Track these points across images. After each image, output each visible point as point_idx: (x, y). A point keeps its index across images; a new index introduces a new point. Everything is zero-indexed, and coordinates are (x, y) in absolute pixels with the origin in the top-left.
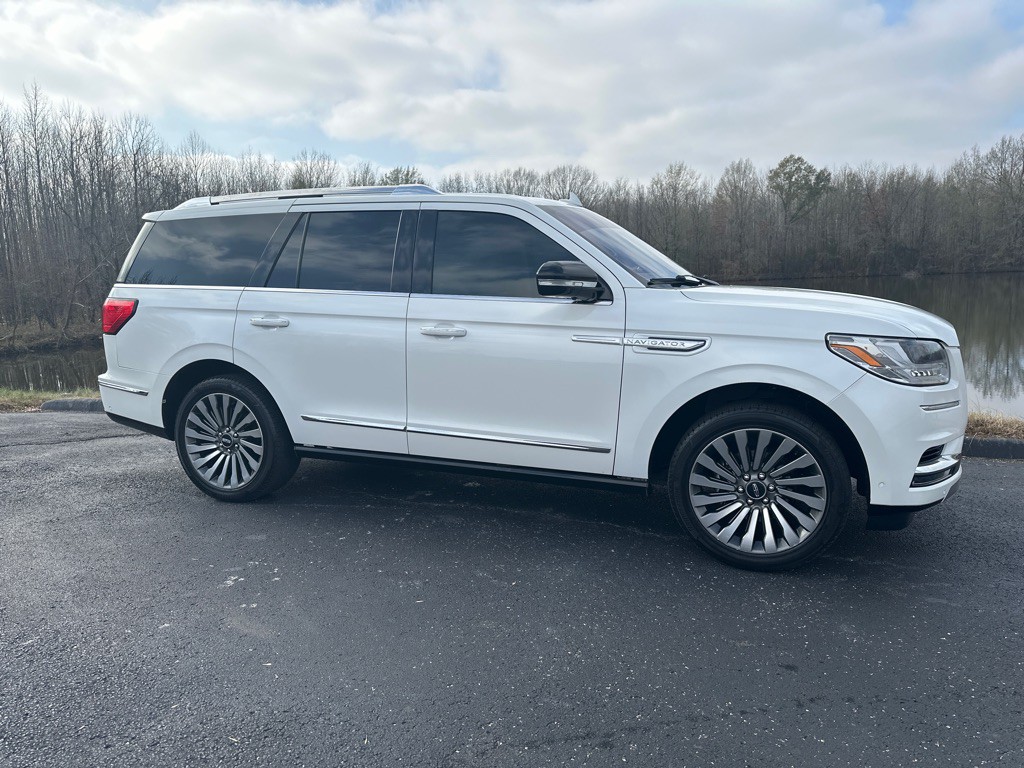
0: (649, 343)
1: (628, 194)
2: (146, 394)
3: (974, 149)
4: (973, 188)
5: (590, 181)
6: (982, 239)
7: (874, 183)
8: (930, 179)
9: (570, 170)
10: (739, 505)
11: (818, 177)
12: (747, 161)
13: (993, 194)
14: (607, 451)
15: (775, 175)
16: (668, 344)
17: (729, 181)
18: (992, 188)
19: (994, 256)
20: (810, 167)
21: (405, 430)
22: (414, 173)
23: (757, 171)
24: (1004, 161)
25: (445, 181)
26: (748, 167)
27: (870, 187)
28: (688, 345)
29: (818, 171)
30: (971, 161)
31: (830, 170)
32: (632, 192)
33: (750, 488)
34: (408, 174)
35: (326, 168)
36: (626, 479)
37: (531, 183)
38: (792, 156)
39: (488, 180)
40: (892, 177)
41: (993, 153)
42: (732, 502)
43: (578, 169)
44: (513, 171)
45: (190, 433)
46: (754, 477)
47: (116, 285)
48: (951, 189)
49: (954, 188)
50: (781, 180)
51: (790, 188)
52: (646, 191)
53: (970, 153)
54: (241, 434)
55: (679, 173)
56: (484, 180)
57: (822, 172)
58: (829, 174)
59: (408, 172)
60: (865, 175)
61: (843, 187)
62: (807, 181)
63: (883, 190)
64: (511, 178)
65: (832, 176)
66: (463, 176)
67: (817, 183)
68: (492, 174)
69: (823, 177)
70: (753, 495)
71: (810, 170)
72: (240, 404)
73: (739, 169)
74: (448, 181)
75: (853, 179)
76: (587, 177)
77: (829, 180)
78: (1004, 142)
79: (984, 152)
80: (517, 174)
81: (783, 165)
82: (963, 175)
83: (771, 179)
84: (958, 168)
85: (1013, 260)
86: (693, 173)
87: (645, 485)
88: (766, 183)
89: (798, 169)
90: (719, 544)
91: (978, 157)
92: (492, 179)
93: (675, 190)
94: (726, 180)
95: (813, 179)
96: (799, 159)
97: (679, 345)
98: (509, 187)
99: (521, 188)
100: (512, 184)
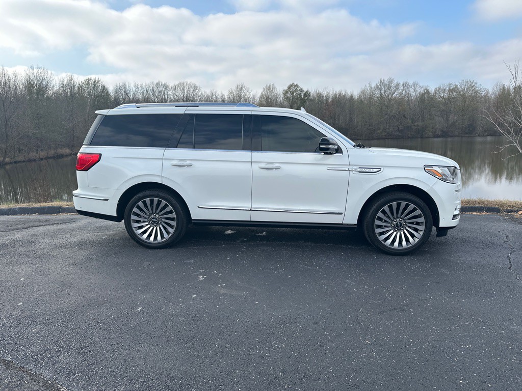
0: (360, 170)
1: (217, 98)
2: (107, 200)
3: (369, 84)
4: (370, 101)
5: (197, 90)
6: (373, 124)
7: (328, 98)
8: (352, 97)
9: (187, 84)
10: (392, 231)
11: (305, 94)
12: (273, 84)
13: (377, 104)
14: (341, 214)
15: (286, 93)
16: (367, 170)
17: (265, 94)
18: (376, 101)
19: (379, 132)
20: (302, 89)
21: (251, 210)
22: (98, 81)
23: (278, 90)
24: (381, 90)
25: (117, 86)
26: (274, 88)
27: (327, 99)
28: (375, 170)
30: (369, 89)
31: (310, 91)
32: (219, 97)
33: (397, 224)
34: (95, 82)
35: (45, 77)
36: (348, 224)
37: (166, 89)
38: (293, 84)
39: (141, 86)
40: (335, 95)
41: (377, 86)
42: (390, 230)
43: (191, 84)
44: (155, 82)
45: (133, 217)
46: (398, 220)
47: (83, 146)
48: (360, 101)
49: (362, 101)
50: (289, 95)
51: (293, 99)
52: (226, 97)
53: (368, 85)
54: (162, 216)
55: (241, 89)
56: (139, 86)
57: (307, 92)
58: (310, 93)
59: (95, 80)
60: (324, 94)
61: (316, 99)
62: (300, 96)
63: (332, 101)
64: (154, 86)
65: (311, 94)
66: (127, 84)
67: (305, 97)
68: (144, 84)
69: (307, 94)
70: (398, 227)
71: (301, 90)
72: (164, 202)
73: (269, 88)
74: (118, 86)
75: (320, 96)
76: (196, 88)
77: (310, 96)
78: (381, 81)
79: (373, 85)
80: (158, 84)
81: (289, 88)
82: (365, 95)
83: (284, 94)
84: (363, 92)
85: (386, 134)
86: (248, 89)
87: (356, 226)
88: (282, 96)
89: (296, 90)
90: (386, 246)
91: (371, 87)
92: (144, 86)
93: (240, 97)
94: (264, 94)
95: (303, 95)
96: (297, 85)
97: (371, 170)
98: (153, 90)
99: (160, 92)
100: (155, 89)
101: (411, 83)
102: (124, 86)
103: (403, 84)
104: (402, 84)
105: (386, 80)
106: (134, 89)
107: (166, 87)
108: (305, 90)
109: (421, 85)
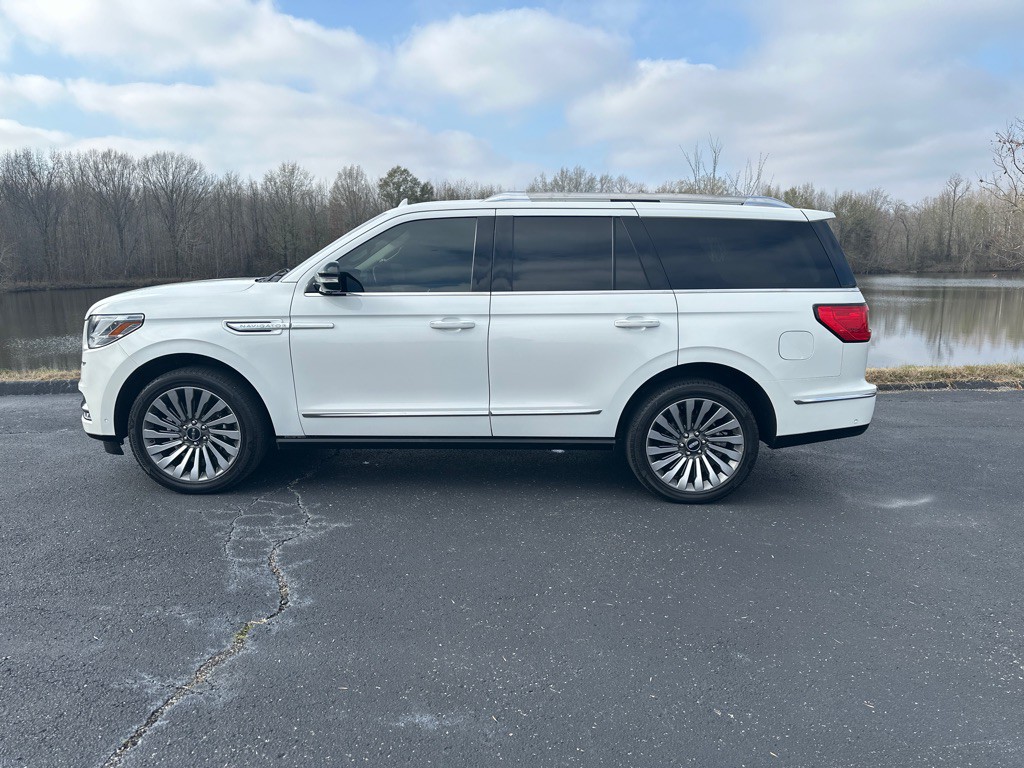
1: (239, 188)
3: (542, 176)
5: (196, 172)
9: (173, 157)
11: (421, 190)
12: (359, 167)
15: (384, 184)
17: (342, 185)
20: (415, 180)
23: (368, 178)
26: (360, 174)
29: (422, 183)
31: (433, 184)
32: (244, 186)
37: (125, 166)
38: (398, 168)
39: (69, 159)
41: (556, 180)
43: (181, 157)
44: (101, 151)
50: (390, 189)
51: (397, 197)
52: (259, 187)
53: (539, 179)
55: (290, 172)
56: (63, 159)
57: (426, 185)
58: (432, 188)
62: (413, 192)
64: (99, 159)
65: (435, 190)
67: (421, 195)
68: (75, 153)
69: (425, 189)
71: (415, 182)
73: (351, 175)
76: (193, 166)
77: (432, 193)
78: (562, 172)
80: (106, 155)
81: (392, 174)
83: (381, 186)
86: (306, 174)
88: (378, 191)
89: (405, 180)
92: (73, 158)
93: (290, 188)
94: (340, 184)
95: (417, 190)
96: (405, 170)
98: (97, 169)
99: (113, 172)
100: (100, 166)
101: (615, 178)
102: (27, 156)
103: (601, 180)
104: (598, 179)
105: (571, 170)
106: (51, 164)
107: (124, 161)
108: (423, 181)
109: (632, 182)
